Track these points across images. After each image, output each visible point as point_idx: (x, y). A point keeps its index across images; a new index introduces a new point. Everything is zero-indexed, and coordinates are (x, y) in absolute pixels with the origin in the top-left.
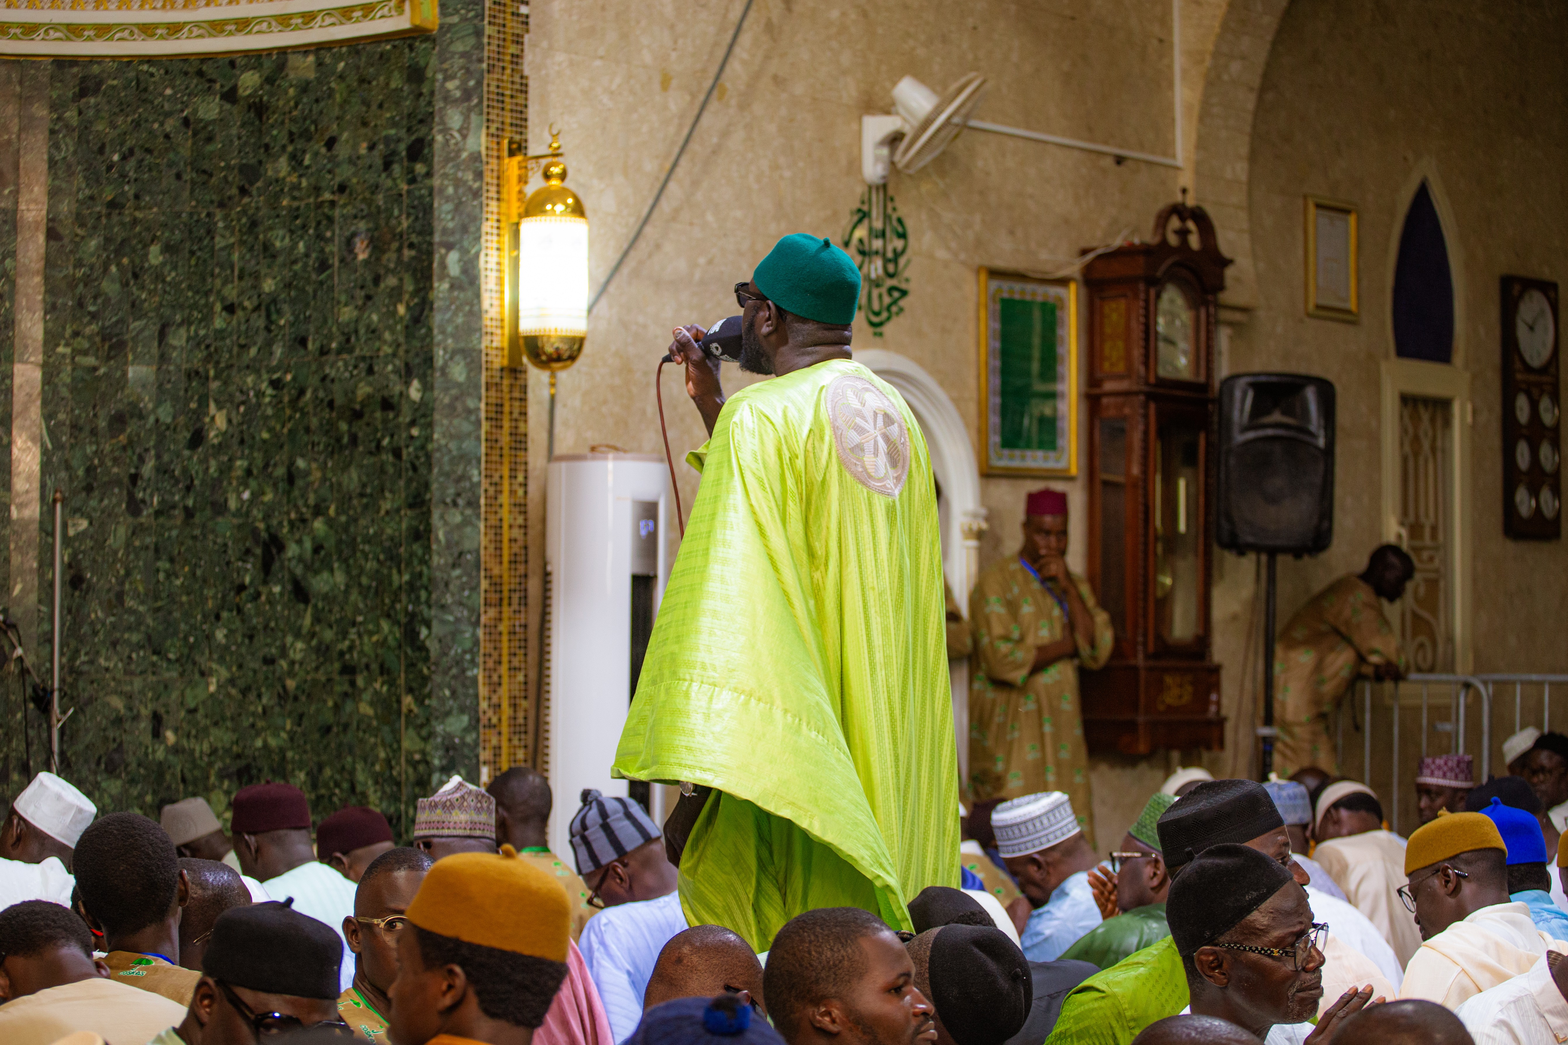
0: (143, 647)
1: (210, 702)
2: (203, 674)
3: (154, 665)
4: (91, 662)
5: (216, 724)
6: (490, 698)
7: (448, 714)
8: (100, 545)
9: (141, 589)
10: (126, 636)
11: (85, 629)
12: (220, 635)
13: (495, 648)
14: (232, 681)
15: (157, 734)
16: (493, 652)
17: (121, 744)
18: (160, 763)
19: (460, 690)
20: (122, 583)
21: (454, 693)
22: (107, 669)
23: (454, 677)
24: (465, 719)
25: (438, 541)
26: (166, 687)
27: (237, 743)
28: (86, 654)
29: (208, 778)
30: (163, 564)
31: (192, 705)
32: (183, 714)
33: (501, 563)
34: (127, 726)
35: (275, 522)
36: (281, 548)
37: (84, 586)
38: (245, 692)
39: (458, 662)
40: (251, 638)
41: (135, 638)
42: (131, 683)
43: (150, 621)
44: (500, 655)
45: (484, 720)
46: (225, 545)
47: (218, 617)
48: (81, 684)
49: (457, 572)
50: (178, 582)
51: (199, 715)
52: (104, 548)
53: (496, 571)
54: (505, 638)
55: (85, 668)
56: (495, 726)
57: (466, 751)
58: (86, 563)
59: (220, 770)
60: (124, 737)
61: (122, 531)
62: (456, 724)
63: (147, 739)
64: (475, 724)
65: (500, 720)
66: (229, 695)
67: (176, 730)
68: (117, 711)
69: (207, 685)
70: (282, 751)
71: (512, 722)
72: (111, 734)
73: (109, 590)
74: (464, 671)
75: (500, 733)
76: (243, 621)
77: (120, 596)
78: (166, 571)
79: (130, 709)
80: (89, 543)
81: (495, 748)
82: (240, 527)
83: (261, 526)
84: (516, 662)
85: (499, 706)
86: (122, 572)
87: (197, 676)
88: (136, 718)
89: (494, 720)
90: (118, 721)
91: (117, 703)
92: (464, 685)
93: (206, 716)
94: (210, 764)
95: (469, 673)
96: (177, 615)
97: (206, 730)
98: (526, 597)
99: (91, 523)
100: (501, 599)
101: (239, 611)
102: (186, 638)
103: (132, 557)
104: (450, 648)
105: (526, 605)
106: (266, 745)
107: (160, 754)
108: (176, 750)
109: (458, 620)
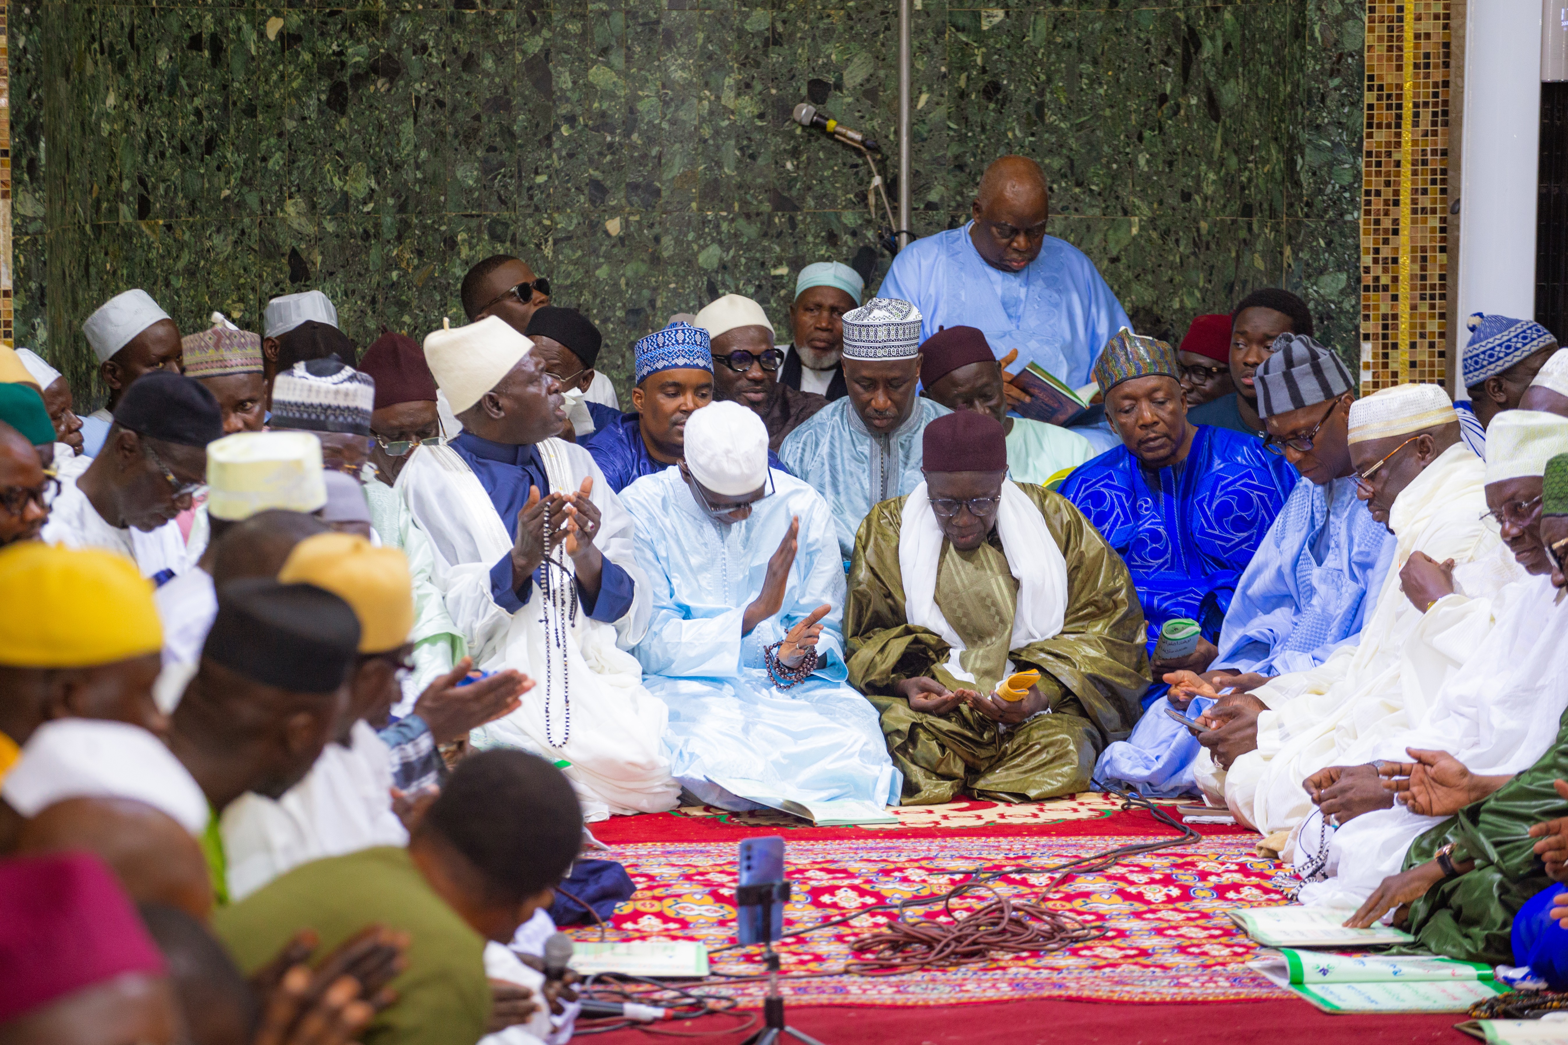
0: (1064, 176)
1: (1132, 249)
2: (1125, 213)
3: (1076, 199)
5: (1137, 277)
6: (1377, 251)
7: (1322, 271)
8: (1018, 41)
9: (1063, 100)
10: (1047, 161)
12: (1142, 160)
13: (1388, 184)
14: (1153, 222)
16: (1382, 188)
19: (1337, 239)
20: (1041, 94)
21: (1329, 243)
23: (1331, 222)
24: (1344, 277)
25: (1313, 37)
26: (1088, 228)
30: (1086, 68)
31: (1115, 253)
33: (1399, 68)
35: (1193, 12)
36: (1198, 46)
37: (1000, 96)
38: (1165, 234)
39: (1335, 203)
40: (1170, 164)
41: (1056, 163)
43: (1073, 143)
44: (1396, 193)
45: (1368, 280)
46: (1148, 42)
47: (1140, 138)
49: (1336, 81)
50: (1101, 91)
51: (1121, 266)
52: (1021, 47)
53: (1389, 79)
54: (1406, 169)
56: (1386, 288)
57: (1343, 321)
58: (1002, 66)
61: (1043, 24)
62: (1332, 285)
64: (1354, 286)
65: (1395, 279)
66: (1150, 240)
69: (1130, 225)
71: (1419, 282)
73: (1028, 101)
74: (1342, 214)
75: (1395, 298)
76: (1164, 142)
77: (1040, 109)
78: (1089, 77)
80: (1007, 40)
81: (1385, 317)
82: (1163, 17)
83: (1181, 16)
84: (1425, 202)
85: (1395, 261)
86: (1043, 77)
87: (1119, 215)
89: (1385, 280)
92: (1342, 234)
93: (1128, 267)
95: (1348, 217)
96: (1099, 133)
97: (1126, 286)
98: (1445, 113)
99: (1007, 14)
100: (1399, 117)
101: (1161, 129)
102: (1108, 166)
103: (1053, 57)
104: (1326, 183)
105: (1446, 124)
106: (1182, 308)
109: (1336, 145)
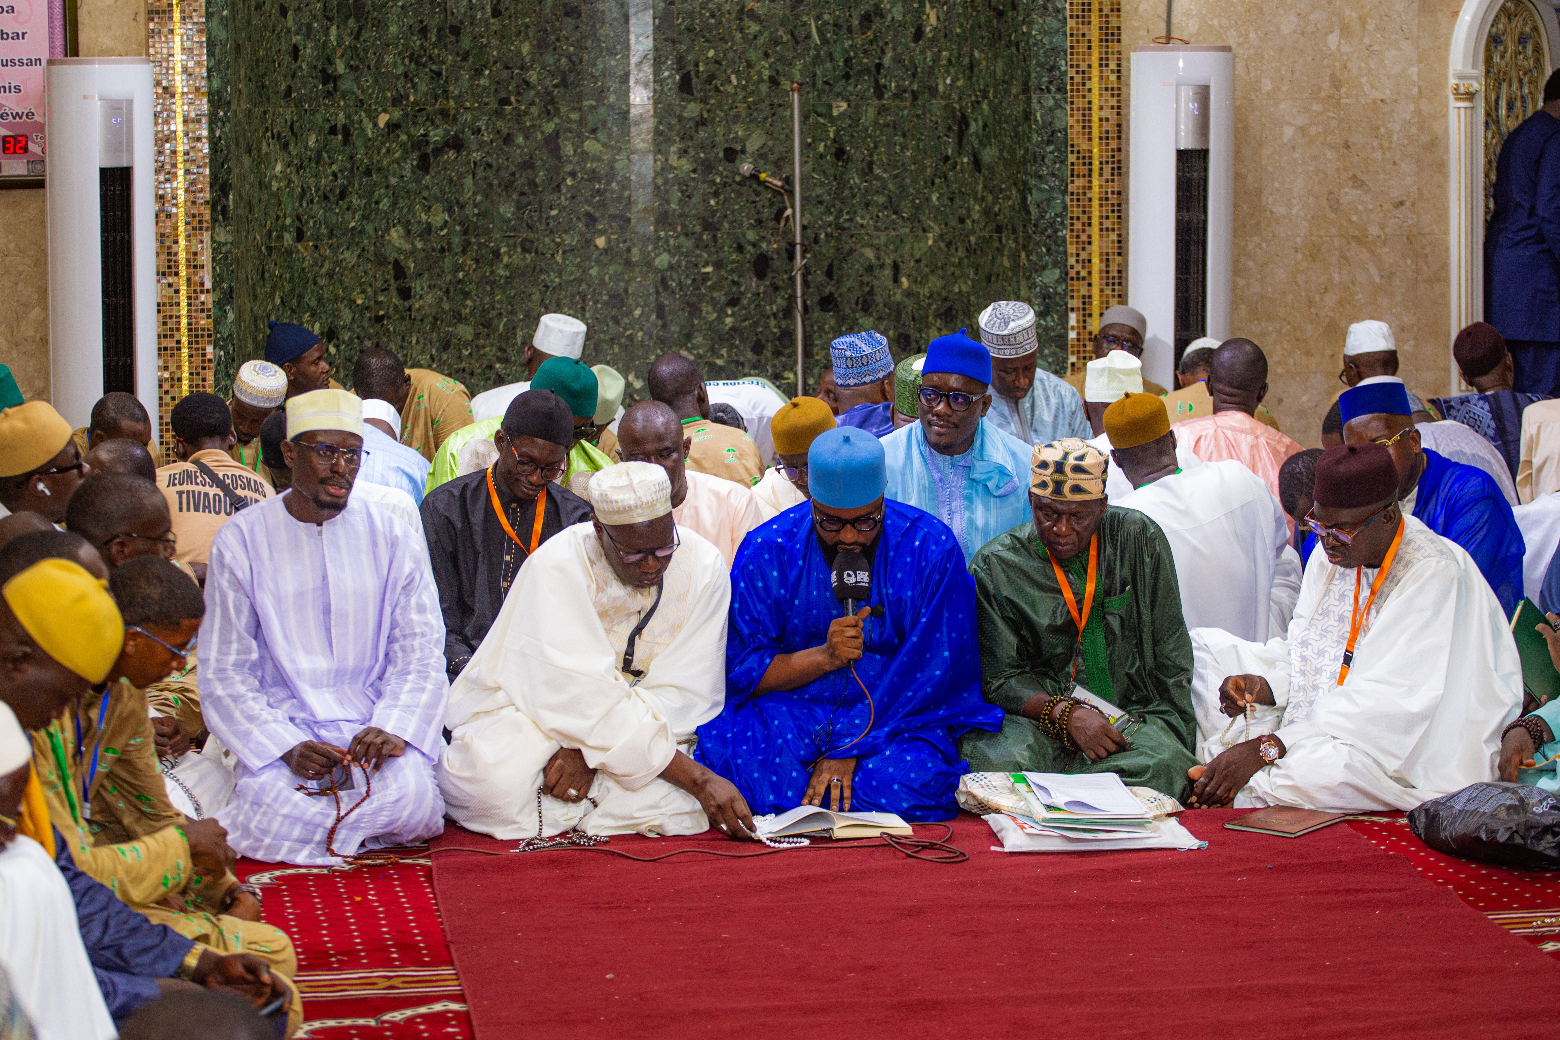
0: (886, 208)
1: (929, 254)
2: (924, 231)
3: (893, 222)
4: (851, 220)
5: (932, 272)
6: (1078, 255)
7: (1044, 268)
8: (856, 123)
9: (885, 160)
10: (875, 198)
11: (847, 193)
12: (934, 197)
13: (1084, 212)
14: (941, 237)
15: (896, 280)
16: (1081, 215)
17: (872, 288)
18: (898, 304)
19: (1053, 247)
20: (871, 155)
21: (1048, 250)
22: (862, 226)
23: (1049, 237)
24: (1058, 271)
25: (1036, 121)
26: (902, 241)
27: (944, 288)
28: (848, 213)
29: (928, 317)
30: (898, 139)
31: (918, 257)
32: (912, 263)
33: (1090, 139)
34: (877, 272)
35: (964, 104)
36: (967, 126)
37: (845, 157)
38: (949, 245)
39: (1052, 224)
40: (951, 200)
41: (881, 199)
42: (879, 237)
43: (891, 187)
44: (1090, 218)
45: (1072, 273)
46: (937, 123)
47: (933, 183)
48: (844, 238)
49: (1051, 148)
50: (908, 154)
51: (922, 265)
52: (857, 126)
53: (1084, 146)
54: (1096, 203)
55: (847, 225)
56: (1084, 279)
57: (1058, 299)
58: (846, 138)
59: (936, 310)
60: (876, 282)
61: (871, 112)
62: (1051, 276)
63: (889, 283)
64: (1064, 277)
65: (1090, 273)
66: (940, 248)
67: (908, 276)
68: (869, 260)
69: (927, 239)
70: (969, 294)
71: (1104, 275)
72: (865, 279)
73: (863, 160)
74: (1056, 232)
75: (1090, 285)
76: (947, 186)
77: (870, 165)
78: (900, 145)
79: (878, 259)
80: (849, 122)
81: (1084, 297)
82: (946, 107)
83: (957, 106)
84: (1107, 224)
85: (1090, 261)
86: (872, 145)
87: (921, 233)
88: (882, 266)
89: (1083, 273)
90: (870, 269)
91: (869, 253)
92: (1057, 245)
93: (927, 266)
94: (930, 305)
95: (1060, 234)
96: (908, 181)
97: (925, 277)
98: (1119, 168)
99: (849, 106)
100: (1090, 170)
101: (946, 178)
102: (913, 201)
103: (878, 132)
104: (1046, 212)
105: (1119, 174)
106: (960, 291)
107: (898, 297)
108: (908, 293)
109: (1052, 188)
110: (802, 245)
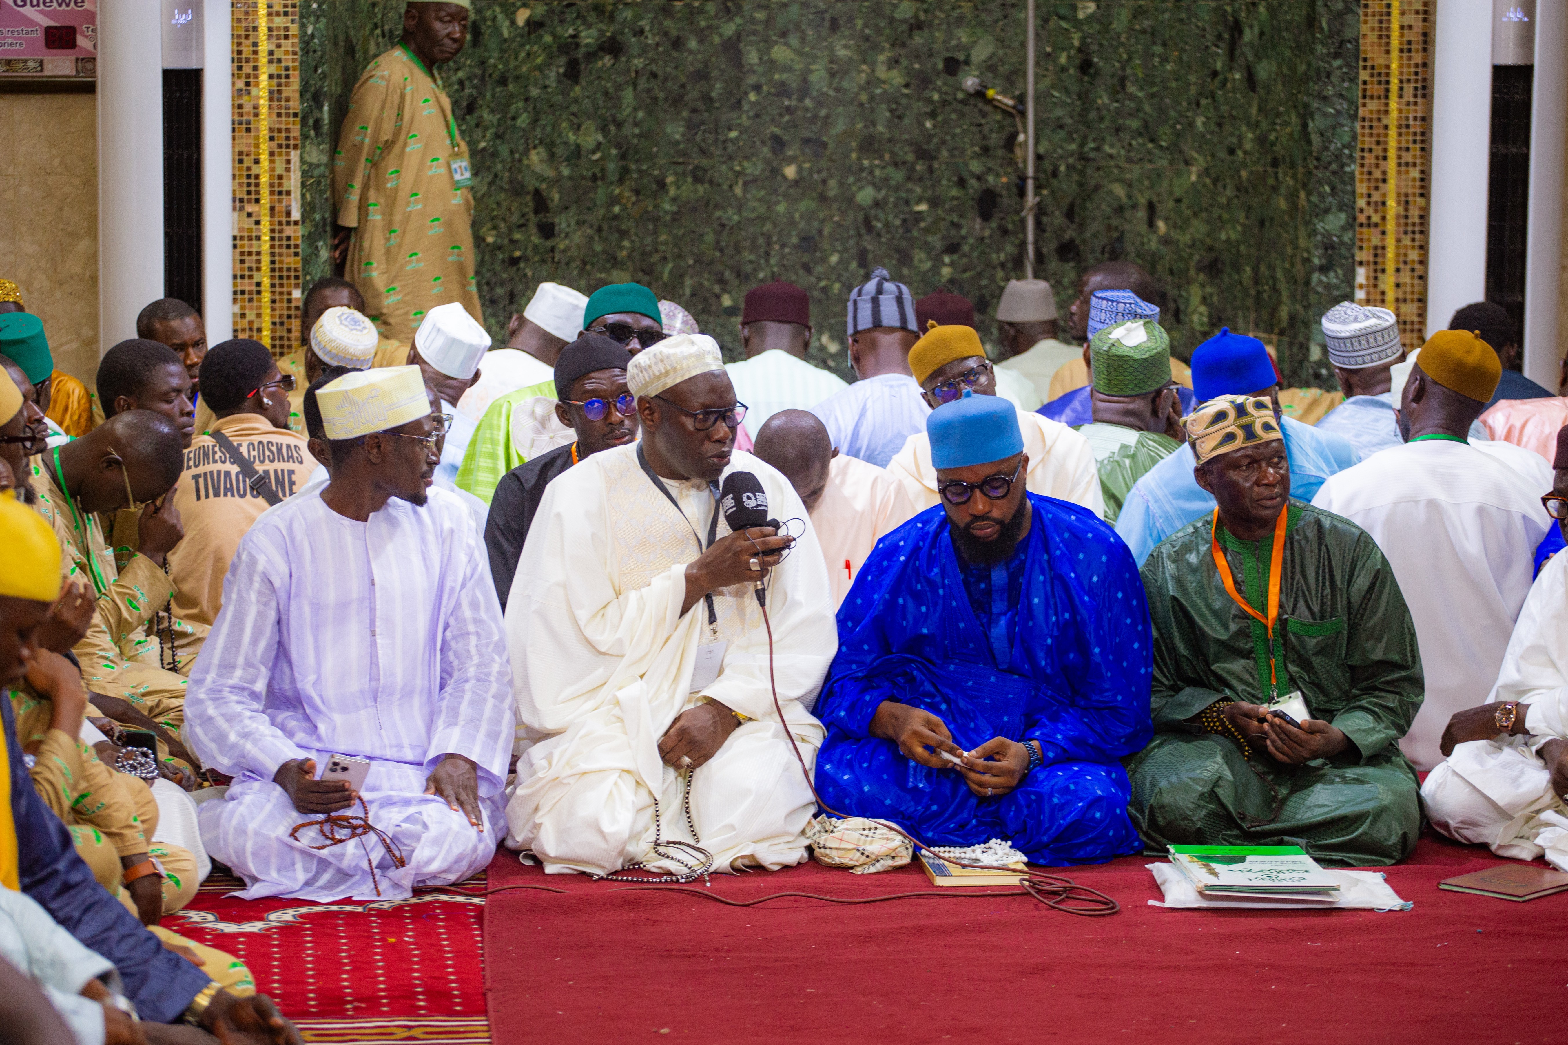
0: (1140, 134)
1: (1191, 192)
2: (1187, 163)
3: (1149, 152)
4: (1097, 149)
5: (1195, 214)
6: (1369, 196)
7: (1327, 211)
8: (1106, 27)
9: (1140, 75)
10: (1128, 122)
11: (1093, 115)
12: (1199, 122)
13: (1378, 143)
14: (1207, 171)
15: (1151, 224)
16: (1374, 147)
17: (1122, 233)
18: (1154, 254)
19: (1339, 186)
20: (1123, 69)
21: (1333, 189)
22: (1111, 156)
23: (1334, 173)
24: (1343, 216)
25: (1322, 28)
26: (1159, 175)
27: (1208, 235)
28: (1094, 140)
29: (1188, 270)
30: (1158, 49)
31: (1178, 195)
32: (1171, 204)
33: (1388, 52)
34: (1128, 214)
35: (1237, 6)
36: (1241, 33)
37: (1092, 71)
38: (1216, 181)
39: (1338, 157)
40: (1220, 125)
41: (1135, 124)
42: (1131, 171)
43: (1147, 108)
44: (1385, 150)
45: (1362, 218)
46: (1204, 30)
47: (1198, 105)
48: (1089, 171)
49: (1338, 62)
50: (1169, 67)
51: (1183, 205)
52: (1108, 32)
53: (1380, 61)
54: (1393, 132)
55: (1092, 155)
56: (1376, 225)
57: (1343, 251)
58: (1094, 47)
59: (1199, 262)
60: (1127, 227)
61: (1125, 15)
62: (1334, 222)
63: (1143, 228)
64: (1352, 223)
65: (1384, 218)
66: (1205, 186)
67: (1166, 219)
68: (1118, 198)
69: (1190, 173)
70: (1238, 243)
71: (1402, 221)
72: (1114, 222)
73: (1113, 75)
74: (1342, 166)
75: (1384, 233)
76: (1216, 108)
77: (1123, 80)
78: (1160, 56)
79: (1130, 197)
80: (1097, 27)
81: (1376, 248)
82: (1215, 10)
83: (1229, 9)
84: (1408, 157)
85: (1384, 203)
86: (1125, 56)
87: (1182, 166)
88: (1134, 207)
89: (1376, 219)
90: (1120, 210)
91: (1119, 190)
92: (1343, 183)
93: (1189, 207)
94: (1191, 255)
95: (1347, 169)
96: (1167, 101)
97: (1187, 221)
98: (1424, 88)
99: (1098, 7)
100: (1387, 90)
101: (1213, 97)
102: (1173, 127)
103: (1133, 41)
104: (1330, 142)
105: (1424, 96)
106: (1227, 238)
107: (1154, 245)
108: (1166, 241)
109: (1338, 112)
110: (1036, 179)
